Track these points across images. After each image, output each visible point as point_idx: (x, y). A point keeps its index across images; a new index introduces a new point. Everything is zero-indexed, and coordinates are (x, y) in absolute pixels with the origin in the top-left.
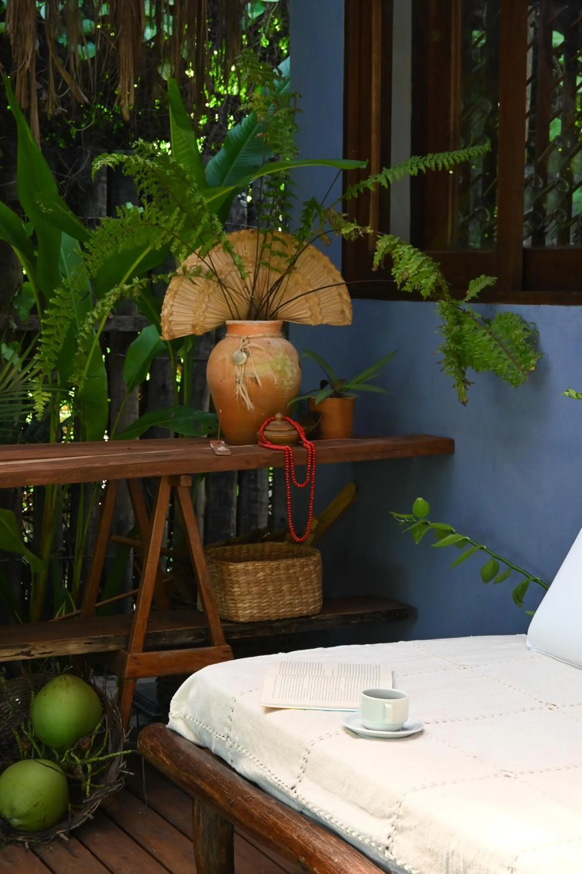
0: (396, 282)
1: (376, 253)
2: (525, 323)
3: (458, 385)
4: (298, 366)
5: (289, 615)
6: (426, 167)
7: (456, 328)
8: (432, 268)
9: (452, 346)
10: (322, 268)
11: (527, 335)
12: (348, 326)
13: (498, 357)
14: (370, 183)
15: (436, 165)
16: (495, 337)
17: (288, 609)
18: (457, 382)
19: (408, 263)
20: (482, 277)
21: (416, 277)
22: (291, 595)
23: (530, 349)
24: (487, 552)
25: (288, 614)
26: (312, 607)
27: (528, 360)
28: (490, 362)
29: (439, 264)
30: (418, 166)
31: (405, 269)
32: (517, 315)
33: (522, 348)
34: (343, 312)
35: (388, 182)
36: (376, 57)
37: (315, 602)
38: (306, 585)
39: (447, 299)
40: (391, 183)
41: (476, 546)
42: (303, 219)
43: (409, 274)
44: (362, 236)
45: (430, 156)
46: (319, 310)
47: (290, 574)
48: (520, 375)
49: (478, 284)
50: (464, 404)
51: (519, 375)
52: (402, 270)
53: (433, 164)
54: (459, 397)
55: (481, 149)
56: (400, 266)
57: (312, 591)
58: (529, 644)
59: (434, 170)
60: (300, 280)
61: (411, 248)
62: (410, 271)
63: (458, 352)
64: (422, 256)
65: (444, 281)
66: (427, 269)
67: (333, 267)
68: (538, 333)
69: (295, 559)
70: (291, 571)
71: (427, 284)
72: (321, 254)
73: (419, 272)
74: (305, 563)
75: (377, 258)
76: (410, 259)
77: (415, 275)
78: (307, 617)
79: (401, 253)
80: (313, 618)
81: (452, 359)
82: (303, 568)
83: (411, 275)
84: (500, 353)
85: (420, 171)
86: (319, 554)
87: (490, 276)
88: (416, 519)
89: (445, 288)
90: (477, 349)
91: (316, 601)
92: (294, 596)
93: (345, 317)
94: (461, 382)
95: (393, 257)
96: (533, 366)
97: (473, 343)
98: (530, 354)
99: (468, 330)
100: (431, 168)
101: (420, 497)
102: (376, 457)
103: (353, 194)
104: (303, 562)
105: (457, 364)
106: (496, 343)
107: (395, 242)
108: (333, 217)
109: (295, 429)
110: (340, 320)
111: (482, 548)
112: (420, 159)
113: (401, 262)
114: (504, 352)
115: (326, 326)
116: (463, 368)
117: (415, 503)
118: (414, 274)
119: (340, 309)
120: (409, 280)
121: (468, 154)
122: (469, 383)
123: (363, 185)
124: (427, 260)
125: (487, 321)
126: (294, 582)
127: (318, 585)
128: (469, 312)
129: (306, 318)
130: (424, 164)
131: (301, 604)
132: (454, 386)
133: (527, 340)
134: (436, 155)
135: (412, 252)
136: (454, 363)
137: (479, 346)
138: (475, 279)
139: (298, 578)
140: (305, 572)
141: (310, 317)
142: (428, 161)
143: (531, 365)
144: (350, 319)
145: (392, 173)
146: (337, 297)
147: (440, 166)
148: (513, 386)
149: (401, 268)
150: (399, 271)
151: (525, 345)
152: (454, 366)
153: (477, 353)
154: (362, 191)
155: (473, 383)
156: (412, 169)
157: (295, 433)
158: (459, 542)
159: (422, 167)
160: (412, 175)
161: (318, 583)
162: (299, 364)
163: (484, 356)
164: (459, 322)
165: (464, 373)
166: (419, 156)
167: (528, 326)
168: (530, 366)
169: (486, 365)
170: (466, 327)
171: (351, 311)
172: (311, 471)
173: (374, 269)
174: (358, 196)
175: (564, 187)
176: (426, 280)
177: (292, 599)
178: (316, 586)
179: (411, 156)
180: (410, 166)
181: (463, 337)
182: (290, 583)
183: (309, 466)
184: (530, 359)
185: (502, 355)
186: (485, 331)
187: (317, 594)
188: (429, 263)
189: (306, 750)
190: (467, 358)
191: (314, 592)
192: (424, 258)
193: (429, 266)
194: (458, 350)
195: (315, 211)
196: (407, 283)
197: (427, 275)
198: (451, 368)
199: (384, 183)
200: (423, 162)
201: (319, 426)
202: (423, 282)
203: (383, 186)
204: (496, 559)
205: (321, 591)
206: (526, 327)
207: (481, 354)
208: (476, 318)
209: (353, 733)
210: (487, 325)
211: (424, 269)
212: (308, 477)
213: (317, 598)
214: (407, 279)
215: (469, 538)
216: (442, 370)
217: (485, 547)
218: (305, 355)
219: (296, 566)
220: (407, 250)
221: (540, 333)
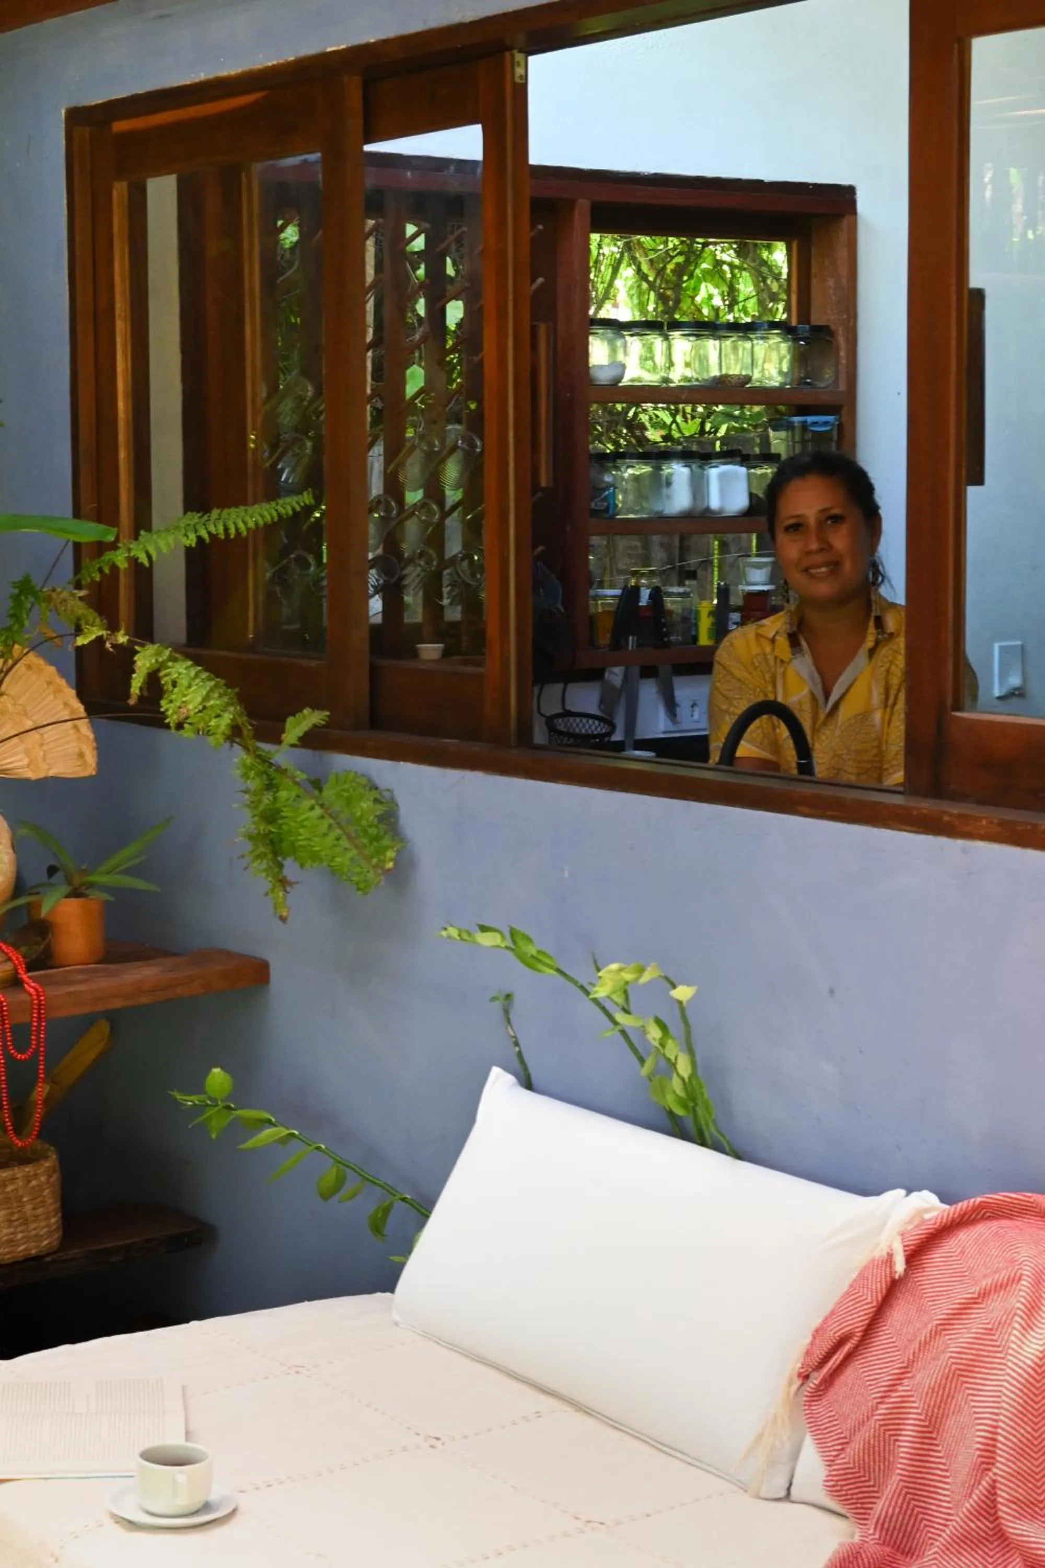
0: (169, 723)
1: (134, 676)
2: (376, 788)
3: (273, 890)
4: (11, 851)
5: (9, 1259)
6: (209, 533)
7: (267, 798)
8: (226, 699)
9: (262, 828)
10: (45, 685)
11: (380, 810)
12: (91, 777)
13: (335, 846)
14: (120, 559)
15: (226, 530)
16: (329, 811)
17: (7, 1250)
18: (270, 886)
19: (186, 692)
20: (306, 711)
21: (200, 714)
22: (10, 1227)
23: (386, 833)
24: (327, 1154)
25: (7, 1257)
26: (45, 1242)
27: (381, 851)
28: (323, 853)
29: (237, 690)
30: (196, 531)
31: (183, 702)
32: (363, 775)
33: (373, 831)
34: (81, 755)
35: (149, 557)
36: (122, 327)
37: (50, 1233)
38: (34, 1209)
39: (251, 748)
40: (154, 558)
41: (310, 1145)
42: (12, 612)
43: (188, 710)
44: (111, 650)
45: (215, 513)
46: (42, 753)
47: (8, 1192)
48: (371, 875)
49: (299, 723)
50: (283, 919)
51: (368, 875)
52: (178, 704)
53: (221, 529)
54: (275, 908)
55: (298, 503)
56: (173, 697)
57: (43, 1217)
58: (396, 1317)
59: (223, 537)
60: (10, 706)
61: (192, 666)
62: (191, 707)
63: (271, 836)
64: (209, 679)
65: (245, 718)
66: (218, 702)
67: (63, 682)
68: (397, 805)
69: (16, 1168)
70: (9, 1189)
71: (218, 726)
72: (42, 662)
73: (205, 708)
74: (32, 1173)
75: (137, 683)
76: (189, 686)
77: (200, 711)
78: (37, 1258)
79: (175, 676)
80: (48, 1259)
81: (262, 849)
82: (29, 1182)
83: (192, 713)
84: (338, 839)
85: (200, 539)
86: (54, 1156)
87: (318, 709)
88: (210, 1100)
89: (247, 730)
90: (301, 831)
91: (52, 1232)
92: (16, 1227)
93: (85, 763)
94: (278, 884)
95: (163, 682)
96: (391, 860)
97: (295, 822)
98: (386, 842)
99: (288, 800)
100: (217, 534)
101: (216, 1066)
102: (144, 1000)
103: (93, 575)
104: (29, 1172)
105: (270, 856)
106: (331, 821)
107: (165, 657)
108: (61, 602)
109: (10, 959)
110: (77, 769)
111: (318, 1148)
112: (200, 517)
113: (176, 690)
114: (344, 837)
115: (55, 779)
116: (280, 859)
117: (210, 1077)
118: (197, 710)
119: (77, 750)
120: (189, 721)
121: (276, 510)
122: (290, 884)
123: (110, 560)
124: (216, 686)
125: (317, 784)
126: (15, 1205)
127: (53, 1207)
128: (286, 770)
129: (22, 768)
130: (206, 529)
131: (27, 1239)
132: (266, 894)
133: (381, 819)
134: (226, 511)
135: (193, 673)
136: (265, 854)
137: (304, 827)
138: (294, 715)
139: (22, 1197)
140: (33, 1187)
141: (28, 766)
142: (212, 522)
143: (387, 859)
144: (94, 765)
145: (156, 543)
146: (72, 732)
147: (232, 531)
148: (359, 893)
149: (176, 700)
150: (172, 705)
151: (376, 827)
152: (265, 861)
153: (300, 838)
154: (107, 571)
155: (297, 883)
156: (186, 536)
157: (9, 967)
158: (283, 1137)
159: (203, 533)
160: (188, 545)
161: (54, 1203)
162: (13, 848)
163: (312, 844)
164: (271, 786)
165: (281, 866)
166: (198, 512)
167: (380, 794)
168: (385, 862)
169: (315, 857)
170: (283, 794)
171: (95, 752)
172: (38, 1031)
173: (132, 702)
174: (102, 578)
175: (431, 513)
176: (217, 720)
177: (12, 1234)
178: (51, 1208)
179: (185, 512)
180: (183, 531)
181: (279, 811)
182: (9, 1208)
183: (35, 1024)
184: (387, 848)
185: (341, 842)
186: (313, 802)
187: (53, 1220)
188: (221, 691)
189: (52, 1555)
190: (285, 845)
191: (48, 1218)
192: (213, 683)
193: (220, 696)
194: (270, 832)
195: (31, 599)
196: (186, 726)
197: (219, 712)
198: (260, 864)
199: (143, 559)
200: (204, 525)
201: (48, 946)
202: (212, 723)
203: (142, 564)
204: (341, 1166)
205: (60, 1215)
206: (378, 796)
207: (308, 839)
208: (297, 780)
209: (125, 1523)
210: (316, 792)
211: (212, 702)
212: (34, 1042)
213: (53, 1228)
214: (187, 718)
215: (296, 1133)
216: (246, 868)
217: (323, 1146)
218: (23, 832)
219: (17, 1179)
220: (184, 671)
221: (401, 805)
